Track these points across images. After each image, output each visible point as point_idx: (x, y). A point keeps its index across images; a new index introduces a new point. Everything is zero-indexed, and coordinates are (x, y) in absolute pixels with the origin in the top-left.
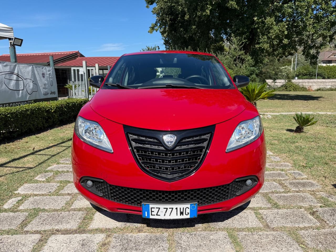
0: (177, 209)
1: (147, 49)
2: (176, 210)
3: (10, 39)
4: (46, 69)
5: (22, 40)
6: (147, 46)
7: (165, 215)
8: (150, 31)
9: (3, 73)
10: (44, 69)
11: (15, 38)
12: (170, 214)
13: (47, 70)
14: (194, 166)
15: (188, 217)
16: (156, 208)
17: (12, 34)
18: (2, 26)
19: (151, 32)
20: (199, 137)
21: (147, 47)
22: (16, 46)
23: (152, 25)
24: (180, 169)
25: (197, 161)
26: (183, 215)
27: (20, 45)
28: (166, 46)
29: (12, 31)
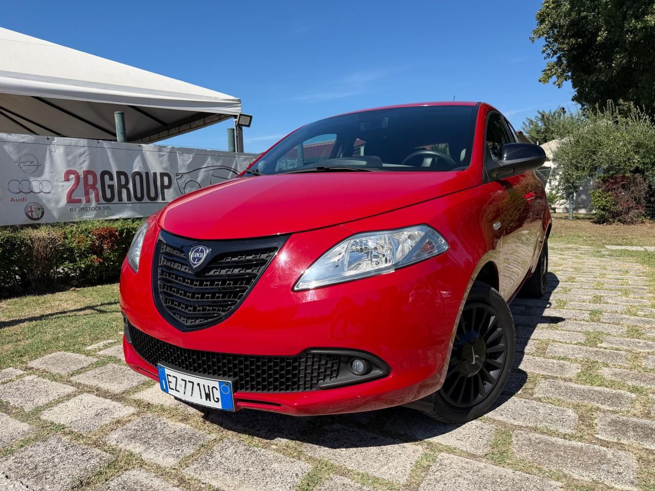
0: (198, 384)
1: (540, 116)
2: (198, 387)
3: (235, 117)
4: (286, 161)
5: (251, 117)
6: (538, 112)
7: (185, 393)
8: (543, 78)
9: (211, 168)
10: (283, 163)
11: (241, 115)
12: (192, 393)
13: (289, 164)
14: (228, 310)
15: (219, 406)
16: (173, 376)
17: (239, 108)
18: (226, 98)
19: (545, 81)
20: (253, 256)
21: (540, 113)
22: (244, 128)
23: (548, 66)
24: (205, 311)
25: (236, 300)
26: (210, 400)
27: (249, 126)
28: (583, 105)
29: (238, 104)
